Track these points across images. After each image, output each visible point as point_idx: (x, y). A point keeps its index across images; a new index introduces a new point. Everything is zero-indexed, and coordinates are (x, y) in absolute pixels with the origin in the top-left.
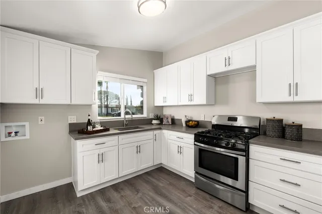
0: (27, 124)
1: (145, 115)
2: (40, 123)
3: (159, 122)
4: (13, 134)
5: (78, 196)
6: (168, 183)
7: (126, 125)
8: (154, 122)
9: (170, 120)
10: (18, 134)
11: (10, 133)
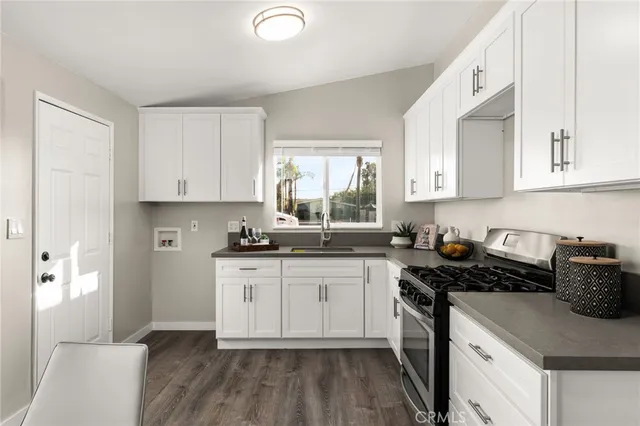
0: (179, 230)
1: (378, 224)
2: (193, 230)
3: (409, 242)
4: (167, 244)
5: (219, 347)
6: (362, 375)
7: (326, 243)
8: (395, 241)
9: (432, 239)
10: (173, 244)
11: (164, 241)
